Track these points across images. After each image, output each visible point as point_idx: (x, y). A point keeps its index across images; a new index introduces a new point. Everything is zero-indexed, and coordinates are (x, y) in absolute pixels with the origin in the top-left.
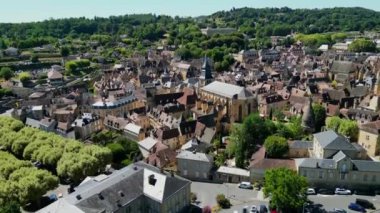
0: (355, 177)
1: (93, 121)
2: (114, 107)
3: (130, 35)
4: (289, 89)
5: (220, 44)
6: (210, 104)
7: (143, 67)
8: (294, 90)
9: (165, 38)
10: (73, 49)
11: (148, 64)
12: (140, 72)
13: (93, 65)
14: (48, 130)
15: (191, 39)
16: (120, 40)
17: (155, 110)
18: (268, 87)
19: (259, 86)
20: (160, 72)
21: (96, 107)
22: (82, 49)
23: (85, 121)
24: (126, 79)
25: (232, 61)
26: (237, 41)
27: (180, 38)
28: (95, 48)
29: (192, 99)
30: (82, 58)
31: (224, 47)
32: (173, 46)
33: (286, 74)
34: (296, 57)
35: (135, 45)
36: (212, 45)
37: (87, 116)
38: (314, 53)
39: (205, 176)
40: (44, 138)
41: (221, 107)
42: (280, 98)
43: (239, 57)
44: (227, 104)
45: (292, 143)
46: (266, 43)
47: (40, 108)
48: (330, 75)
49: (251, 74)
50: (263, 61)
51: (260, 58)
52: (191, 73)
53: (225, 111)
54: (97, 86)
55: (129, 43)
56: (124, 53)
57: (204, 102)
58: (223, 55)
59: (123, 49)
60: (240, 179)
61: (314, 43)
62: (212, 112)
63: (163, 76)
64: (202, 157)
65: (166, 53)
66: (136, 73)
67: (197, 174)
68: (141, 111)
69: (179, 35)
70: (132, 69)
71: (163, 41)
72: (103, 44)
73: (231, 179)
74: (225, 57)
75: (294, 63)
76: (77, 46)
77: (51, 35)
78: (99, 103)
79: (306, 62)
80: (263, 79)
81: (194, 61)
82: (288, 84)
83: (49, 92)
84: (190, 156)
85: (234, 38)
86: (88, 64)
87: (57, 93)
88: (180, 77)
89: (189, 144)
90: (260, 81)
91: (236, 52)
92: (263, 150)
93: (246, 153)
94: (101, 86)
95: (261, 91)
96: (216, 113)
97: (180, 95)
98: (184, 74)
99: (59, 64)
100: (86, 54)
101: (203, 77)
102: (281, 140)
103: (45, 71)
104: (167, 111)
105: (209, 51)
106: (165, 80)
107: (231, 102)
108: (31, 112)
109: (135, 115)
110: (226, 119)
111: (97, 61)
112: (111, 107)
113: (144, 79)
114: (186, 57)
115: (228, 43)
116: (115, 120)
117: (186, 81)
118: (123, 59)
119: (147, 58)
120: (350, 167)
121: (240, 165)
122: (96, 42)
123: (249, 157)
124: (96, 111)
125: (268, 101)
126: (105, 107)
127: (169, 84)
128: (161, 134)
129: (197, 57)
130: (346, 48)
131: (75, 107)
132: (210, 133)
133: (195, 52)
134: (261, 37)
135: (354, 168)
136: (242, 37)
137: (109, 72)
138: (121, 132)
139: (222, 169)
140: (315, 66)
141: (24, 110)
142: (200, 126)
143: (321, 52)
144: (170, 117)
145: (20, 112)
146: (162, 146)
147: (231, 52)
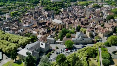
0: (83, 41)
1: (23, 31)
2: (29, 27)
3: (29, 2)
4: (74, 20)
5: (56, 5)
6: (54, 25)
7: (34, 13)
8: (75, 20)
9: (40, 3)
10: (12, 7)
11: (36, 12)
12: (34, 15)
13: (19, 13)
14: (12, 34)
15: (48, 4)
16: (26, 4)
17: (40, 27)
18: (69, 19)
19: (67, 19)
20: (40, 15)
21: (24, 27)
22: (15, 7)
23: (22, 31)
24: (30, 18)
25: (60, 11)
26: (61, 4)
27: (44, 3)
28: (19, 7)
29: (49, 24)
30: (15, 10)
31: (58, 6)
32: (43, 6)
33: (74, 16)
34: (77, 10)
35: (31, 5)
36: (54, 6)
37: (22, 29)
38: (82, 8)
39: (53, 43)
40: (13, 36)
41: (57, 26)
42: (72, 23)
43: (62, 10)
44: (58, 25)
45: (72, 35)
46: (70, 4)
47: (8, 27)
48: (85, 15)
49: (65, 16)
50: (68, 11)
51: (68, 10)
52: (49, 16)
53: (58, 27)
54: (22, 20)
55: (29, 5)
56: (28, 9)
57: (53, 25)
58: (57, 9)
59: (27, 7)
60: (61, 43)
61: (83, 5)
62: (54, 27)
63: (40, 16)
64: (52, 39)
65: (40, 8)
66: (33, 15)
67: (52, 43)
68: (36, 27)
69: (44, 2)
70: (31, 14)
71: (39, 4)
72: (21, 6)
73: (59, 43)
74: (58, 10)
75: (77, 11)
76: (13, 7)
77: (3, 2)
78: (24, 26)
79: (80, 11)
80: (68, 17)
81: (49, 11)
82: (74, 19)
83: (8, 22)
84: (50, 39)
85: (61, 3)
86: (18, 13)
87: (11, 23)
88: (45, 17)
89: (49, 36)
90: (67, 18)
91: (61, 8)
92: (66, 36)
93: (62, 37)
94: (23, 20)
95: (67, 21)
96: (55, 28)
97: (46, 23)
98: (47, 16)
99: (8, 13)
100: (16, 9)
101: (52, 18)
102: (69, 34)
103: (4, 15)
104: (43, 27)
105: (53, 8)
106: (41, 18)
107: (59, 25)
108: (6, 29)
109: (34, 29)
110: (58, 29)
111: (20, 11)
112: (28, 27)
113: (35, 18)
114: (47, 10)
115: (59, 5)
116: (30, 30)
117: (47, 18)
118: (28, 10)
119: (35, 10)
120: (82, 39)
121: (61, 40)
122: (18, 5)
123: (63, 38)
124: (24, 28)
125: (68, 24)
126: (26, 27)
127: (42, 19)
128: (42, 33)
129: (50, 10)
130: (91, 6)
131: (17, 27)
132: (54, 33)
133: (49, 8)
134: (68, 3)
135: (83, 39)
136: (63, 3)
137: (25, 15)
138: (32, 33)
139: (57, 41)
140: (82, 13)
141: (3, 28)
142: (52, 31)
143: (84, 8)
144: (44, 29)
145: (2, 29)
146: (43, 37)
147: (60, 8)
